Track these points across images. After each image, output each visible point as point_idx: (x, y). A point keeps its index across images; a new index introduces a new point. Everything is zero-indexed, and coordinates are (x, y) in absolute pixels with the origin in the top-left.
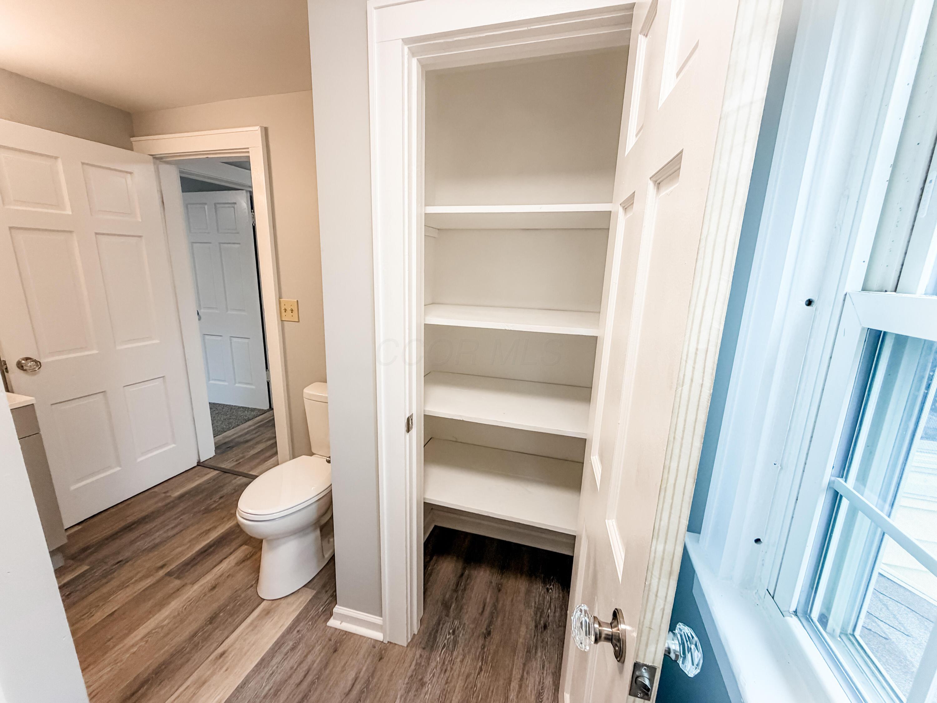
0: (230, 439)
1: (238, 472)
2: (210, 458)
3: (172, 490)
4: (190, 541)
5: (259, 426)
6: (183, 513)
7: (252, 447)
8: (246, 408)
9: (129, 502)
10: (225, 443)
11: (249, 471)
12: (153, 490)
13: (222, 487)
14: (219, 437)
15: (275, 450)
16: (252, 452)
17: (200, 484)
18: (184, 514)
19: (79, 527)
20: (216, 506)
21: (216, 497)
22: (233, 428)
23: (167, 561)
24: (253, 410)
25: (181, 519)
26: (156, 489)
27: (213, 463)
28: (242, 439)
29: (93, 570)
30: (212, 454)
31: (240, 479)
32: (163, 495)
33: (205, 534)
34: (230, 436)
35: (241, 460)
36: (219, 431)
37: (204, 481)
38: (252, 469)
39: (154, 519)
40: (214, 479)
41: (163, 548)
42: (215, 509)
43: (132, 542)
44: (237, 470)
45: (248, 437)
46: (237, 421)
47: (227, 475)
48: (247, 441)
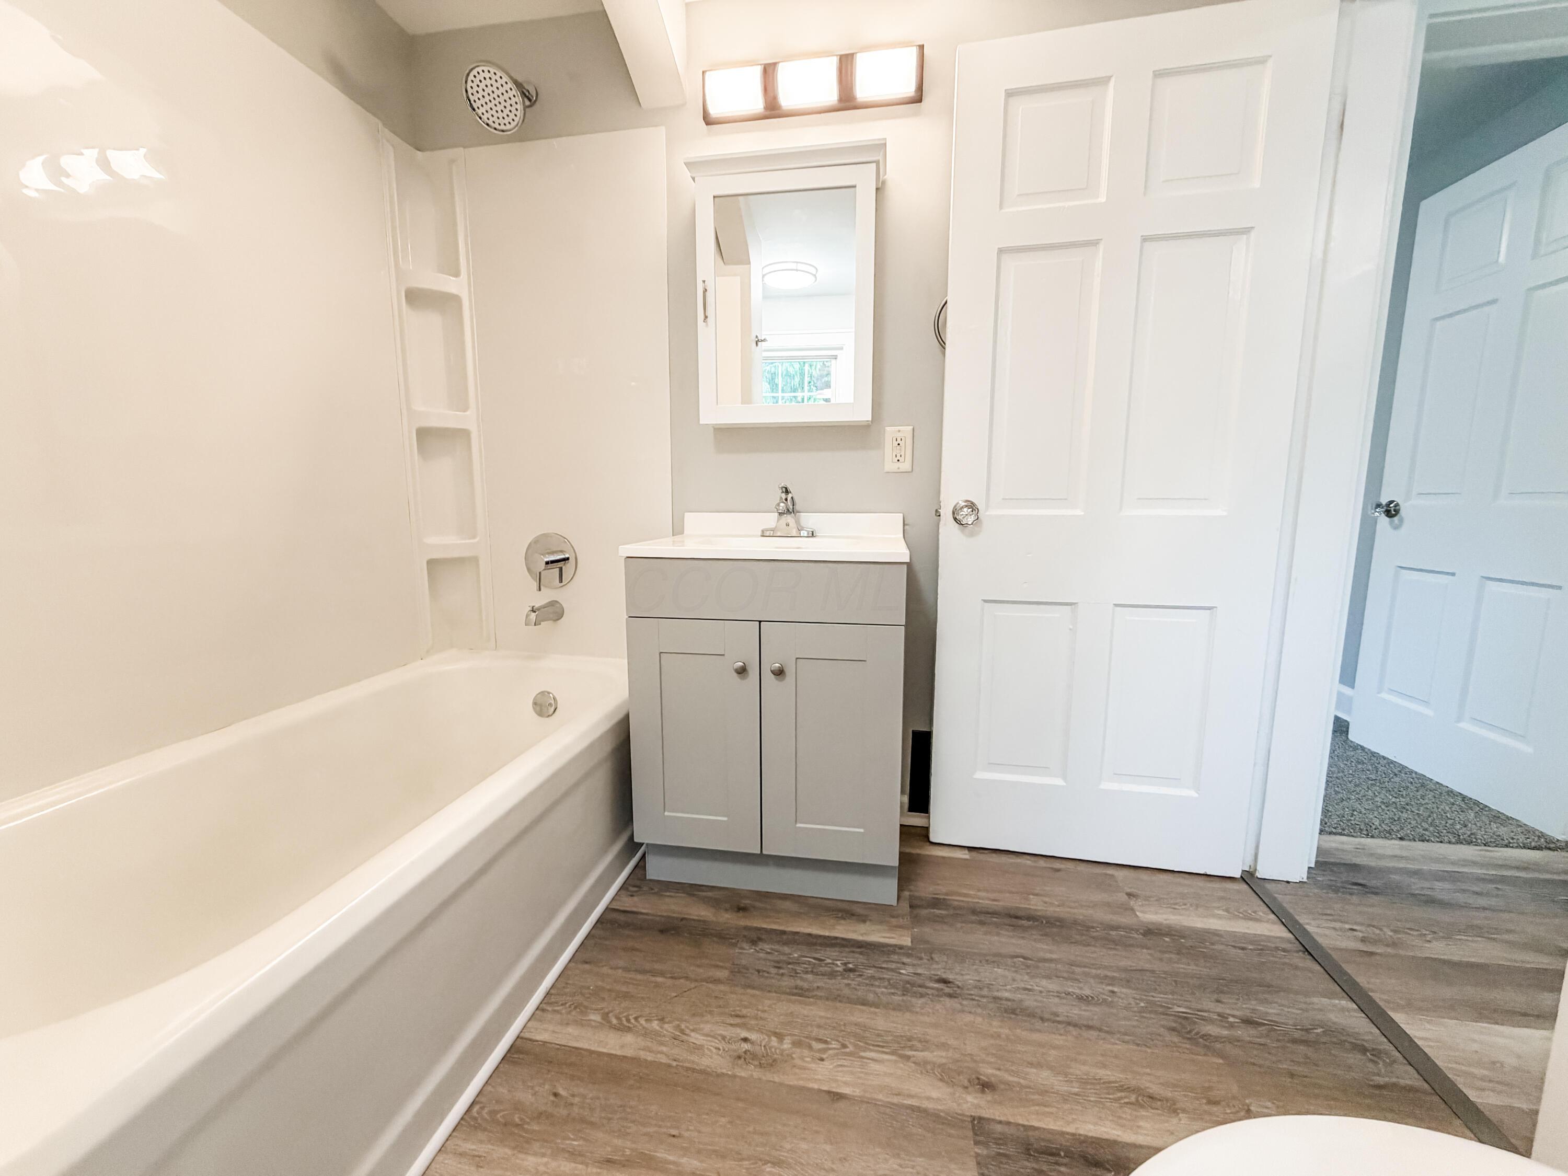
0: (1373, 863)
1: (1355, 984)
2: (1288, 882)
3: (1147, 898)
4: (1084, 1082)
5: (1503, 880)
6: (1129, 978)
7: (1449, 933)
8: (1477, 803)
9: (1057, 865)
10: (1355, 867)
11: (1398, 1008)
12: (1110, 871)
13: (1268, 987)
14: (1344, 844)
15: (1546, 998)
16: (1439, 949)
17: (1216, 933)
18: (1128, 983)
19: (964, 855)
20: (1217, 1039)
21: (1237, 1008)
22: (1401, 839)
23: (1007, 1083)
24: (1499, 818)
25: (1113, 992)
26: (1120, 874)
27: (1285, 901)
28: (1417, 886)
29: (909, 955)
30: (1298, 874)
31: (1343, 1010)
32: (1123, 897)
33: (1133, 1098)
34: (1381, 857)
35: (1379, 949)
36: (1353, 826)
37: (1233, 935)
38: (1409, 1006)
39: (1069, 940)
40: (1261, 946)
41: (1024, 1034)
42: (1206, 1043)
43: (996, 959)
44: (1349, 969)
45: (1441, 890)
46: (1425, 825)
47: (1309, 963)
48: (1431, 901)
